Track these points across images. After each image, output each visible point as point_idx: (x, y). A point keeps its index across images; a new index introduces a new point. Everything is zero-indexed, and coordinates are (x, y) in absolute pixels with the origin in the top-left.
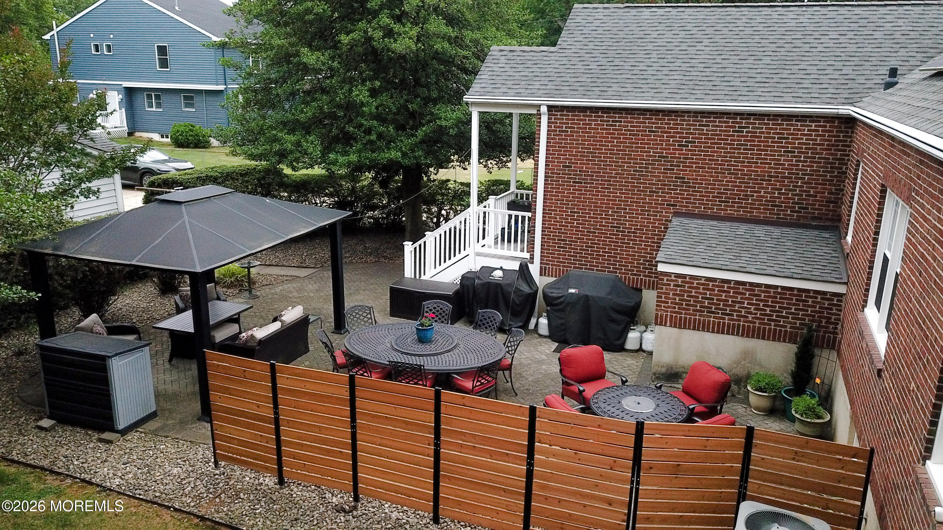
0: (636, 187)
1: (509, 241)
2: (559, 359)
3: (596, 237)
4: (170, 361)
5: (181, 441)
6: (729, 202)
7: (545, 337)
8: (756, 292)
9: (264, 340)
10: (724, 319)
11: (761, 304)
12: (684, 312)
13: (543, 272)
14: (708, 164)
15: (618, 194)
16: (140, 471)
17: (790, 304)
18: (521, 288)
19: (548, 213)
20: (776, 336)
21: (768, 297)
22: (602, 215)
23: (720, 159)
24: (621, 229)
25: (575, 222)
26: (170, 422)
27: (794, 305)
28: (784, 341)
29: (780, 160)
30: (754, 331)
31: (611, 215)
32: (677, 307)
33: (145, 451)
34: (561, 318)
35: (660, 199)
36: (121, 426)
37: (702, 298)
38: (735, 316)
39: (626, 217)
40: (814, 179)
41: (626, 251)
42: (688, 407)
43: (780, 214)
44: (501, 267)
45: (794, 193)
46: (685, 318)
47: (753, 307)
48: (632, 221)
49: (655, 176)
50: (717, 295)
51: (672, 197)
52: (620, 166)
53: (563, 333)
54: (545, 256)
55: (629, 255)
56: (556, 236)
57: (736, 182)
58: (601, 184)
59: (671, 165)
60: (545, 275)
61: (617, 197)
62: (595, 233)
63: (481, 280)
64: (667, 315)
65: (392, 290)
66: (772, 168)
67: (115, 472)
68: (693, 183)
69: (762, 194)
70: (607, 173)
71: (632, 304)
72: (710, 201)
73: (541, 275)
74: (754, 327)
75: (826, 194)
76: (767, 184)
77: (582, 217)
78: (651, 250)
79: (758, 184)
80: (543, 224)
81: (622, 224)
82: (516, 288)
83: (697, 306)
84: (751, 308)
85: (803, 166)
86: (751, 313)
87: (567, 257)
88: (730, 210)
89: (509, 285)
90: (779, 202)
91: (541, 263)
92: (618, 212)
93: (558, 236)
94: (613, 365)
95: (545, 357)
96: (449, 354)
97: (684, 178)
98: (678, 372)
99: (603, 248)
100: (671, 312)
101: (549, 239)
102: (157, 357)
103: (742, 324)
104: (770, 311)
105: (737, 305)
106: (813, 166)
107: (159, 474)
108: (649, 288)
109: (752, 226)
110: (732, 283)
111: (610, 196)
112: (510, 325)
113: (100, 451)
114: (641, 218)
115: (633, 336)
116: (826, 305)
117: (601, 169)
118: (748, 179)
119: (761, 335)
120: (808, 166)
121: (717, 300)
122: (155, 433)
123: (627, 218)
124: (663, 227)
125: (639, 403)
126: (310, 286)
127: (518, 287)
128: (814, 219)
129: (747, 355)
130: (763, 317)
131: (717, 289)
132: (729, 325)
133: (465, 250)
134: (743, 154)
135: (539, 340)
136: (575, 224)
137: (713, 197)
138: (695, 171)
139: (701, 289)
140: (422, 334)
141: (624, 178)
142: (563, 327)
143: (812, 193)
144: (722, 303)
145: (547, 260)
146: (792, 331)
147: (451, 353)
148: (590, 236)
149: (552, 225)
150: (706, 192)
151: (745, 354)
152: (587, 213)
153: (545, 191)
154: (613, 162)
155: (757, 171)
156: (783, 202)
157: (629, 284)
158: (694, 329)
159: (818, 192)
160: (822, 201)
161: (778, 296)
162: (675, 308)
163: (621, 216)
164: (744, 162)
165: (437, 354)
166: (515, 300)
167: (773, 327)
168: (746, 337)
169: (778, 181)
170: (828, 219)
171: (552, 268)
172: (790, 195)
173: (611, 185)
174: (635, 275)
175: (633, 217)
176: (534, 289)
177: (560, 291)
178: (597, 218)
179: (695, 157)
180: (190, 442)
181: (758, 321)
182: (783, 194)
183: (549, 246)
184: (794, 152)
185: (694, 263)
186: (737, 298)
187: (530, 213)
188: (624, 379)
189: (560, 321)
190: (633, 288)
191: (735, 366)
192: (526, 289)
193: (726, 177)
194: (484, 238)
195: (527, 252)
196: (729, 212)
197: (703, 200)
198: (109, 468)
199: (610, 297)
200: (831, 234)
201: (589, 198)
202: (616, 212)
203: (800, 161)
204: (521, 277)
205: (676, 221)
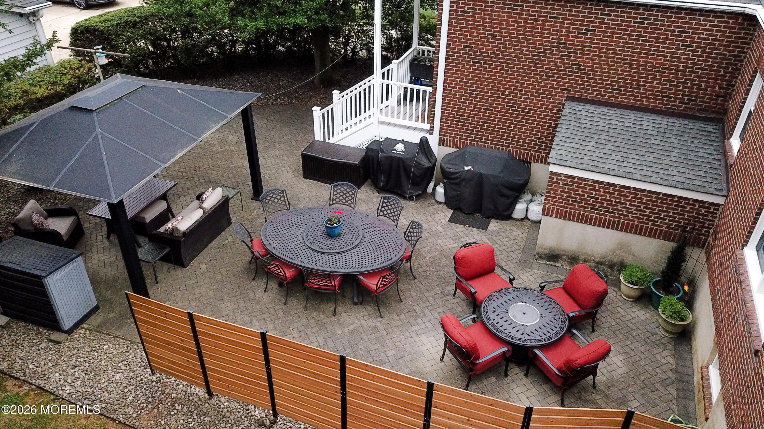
0: (533, 70)
1: (411, 101)
2: (454, 258)
3: (493, 114)
4: (108, 238)
5: (121, 340)
6: (621, 90)
7: (441, 203)
8: (639, 196)
9: (188, 232)
10: (606, 215)
11: (642, 206)
12: (569, 207)
13: (441, 142)
14: (605, 53)
15: (515, 76)
16: (87, 377)
17: (669, 208)
18: (422, 162)
19: (448, 90)
20: (651, 234)
21: (650, 201)
22: (499, 94)
23: (617, 49)
24: (516, 109)
25: (474, 99)
26: (112, 315)
27: (673, 209)
28: (659, 238)
29: (677, 53)
30: (632, 227)
31: (508, 95)
32: (564, 202)
33: (91, 352)
34: (456, 191)
35: (555, 83)
36: (67, 326)
37: (588, 197)
38: (616, 214)
39: (521, 98)
40: (707, 74)
41: (519, 128)
42: (568, 315)
43: (668, 105)
44: (403, 140)
45: (685, 85)
46: (570, 212)
47: (634, 208)
48: (527, 102)
49: (552, 62)
50: (602, 196)
51: (567, 83)
52: (519, 50)
53: (458, 202)
54: (444, 129)
55: (522, 132)
56: (455, 111)
57: (630, 72)
58: (500, 66)
59: (569, 52)
60: (443, 145)
61: (515, 79)
62: (492, 110)
63: (385, 153)
64: (553, 208)
65: (305, 157)
66: (668, 61)
67: (66, 379)
68: (588, 70)
69: (654, 84)
70: (506, 55)
71: (521, 182)
72: (603, 88)
73: (440, 144)
74: (633, 225)
75: (717, 88)
76: (660, 76)
77: (481, 95)
78: (542, 129)
79: (651, 75)
80: (443, 99)
81: (518, 104)
82: (417, 162)
83: (582, 203)
84: (632, 209)
85: (698, 60)
86: (631, 213)
87: (464, 130)
88: (621, 98)
89: (411, 159)
90: (669, 93)
91: (440, 135)
92: (514, 93)
93: (457, 111)
94: (501, 237)
95: (440, 229)
96: (355, 250)
97: (580, 65)
98: (559, 255)
99: (498, 125)
100: (558, 206)
101: (449, 113)
102: (97, 232)
103: (622, 221)
104: (650, 212)
105: (620, 205)
106: (708, 61)
107: (103, 380)
108: (537, 162)
109: (640, 114)
110: (618, 186)
111: (507, 78)
112: (410, 193)
113: (51, 352)
114: (536, 100)
115: (520, 207)
116: (703, 212)
117: (500, 51)
118: (642, 70)
119: (639, 231)
120: (703, 61)
121: (602, 199)
122: (99, 329)
123: (523, 99)
124: (555, 109)
125: (524, 314)
126: (230, 136)
127: (418, 161)
128: (701, 110)
129: (622, 246)
130: (642, 217)
131: (602, 190)
132: (610, 221)
133: (369, 109)
134: (640, 45)
135: (436, 206)
136: (473, 102)
137: (606, 84)
138: (592, 59)
139: (588, 189)
140: (331, 232)
141: (523, 61)
142: (458, 198)
143: (703, 87)
144: (605, 203)
145: (445, 132)
146: (667, 231)
147: (357, 249)
148: (486, 113)
149: (451, 101)
150: (600, 80)
151: (621, 245)
152: (485, 92)
153: (445, 69)
154: (513, 45)
155: (653, 63)
156: (673, 94)
157: (520, 157)
158: (577, 221)
159: (709, 86)
160: (712, 95)
161: (659, 201)
162: (562, 203)
163: (516, 97)
164: (641, 53)
165: (344, 252)
166: (416, 173)
167: (650, 226)
168: (625, 231)
169: (672, 74)
170: (714, 112)
171: (450, 140)
172: (681, 87)
173: (509, 67)
174: (526, 150)
175: (528, 99)
176: (433, 161)
177: (457, 167)
178: (494, 97)
179: (593, 45)
180: (129, 341)
181: (637, 220)
182: (675, 86)
183: (448, 120)
184: (692, 46)
185: (584, 167)
186: (621, 199)
187: (431, 88)
188: (512, 277)
189: (455, 193)
190: (523, 161)
191: (611, 253)
192: (425, 162)
193: (621, 67)
194: (387, 99)
195: (428, 123)
196: (620, 99)
197: (596, 87)
198: (61, 372)
199: (501, 175)
200: (714, 127)
201: (487, 78)
202: (512, 93)
203: (697, 56)
204: (421, 151)
205: (569, 107)
